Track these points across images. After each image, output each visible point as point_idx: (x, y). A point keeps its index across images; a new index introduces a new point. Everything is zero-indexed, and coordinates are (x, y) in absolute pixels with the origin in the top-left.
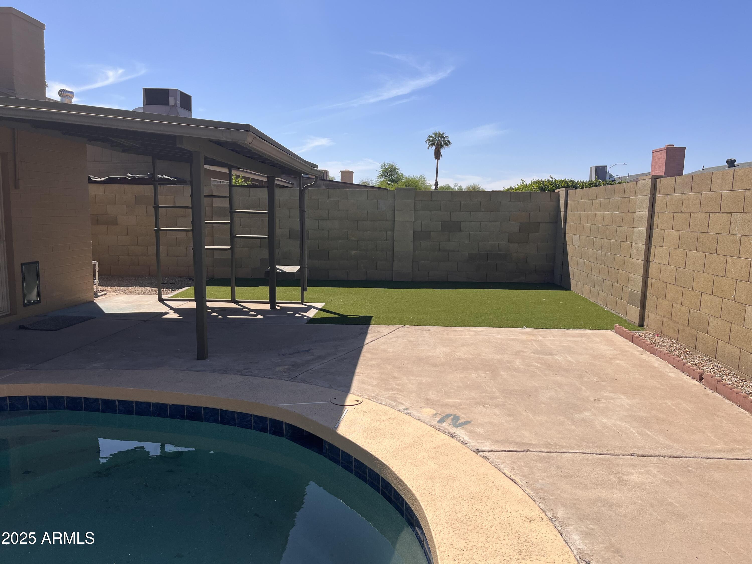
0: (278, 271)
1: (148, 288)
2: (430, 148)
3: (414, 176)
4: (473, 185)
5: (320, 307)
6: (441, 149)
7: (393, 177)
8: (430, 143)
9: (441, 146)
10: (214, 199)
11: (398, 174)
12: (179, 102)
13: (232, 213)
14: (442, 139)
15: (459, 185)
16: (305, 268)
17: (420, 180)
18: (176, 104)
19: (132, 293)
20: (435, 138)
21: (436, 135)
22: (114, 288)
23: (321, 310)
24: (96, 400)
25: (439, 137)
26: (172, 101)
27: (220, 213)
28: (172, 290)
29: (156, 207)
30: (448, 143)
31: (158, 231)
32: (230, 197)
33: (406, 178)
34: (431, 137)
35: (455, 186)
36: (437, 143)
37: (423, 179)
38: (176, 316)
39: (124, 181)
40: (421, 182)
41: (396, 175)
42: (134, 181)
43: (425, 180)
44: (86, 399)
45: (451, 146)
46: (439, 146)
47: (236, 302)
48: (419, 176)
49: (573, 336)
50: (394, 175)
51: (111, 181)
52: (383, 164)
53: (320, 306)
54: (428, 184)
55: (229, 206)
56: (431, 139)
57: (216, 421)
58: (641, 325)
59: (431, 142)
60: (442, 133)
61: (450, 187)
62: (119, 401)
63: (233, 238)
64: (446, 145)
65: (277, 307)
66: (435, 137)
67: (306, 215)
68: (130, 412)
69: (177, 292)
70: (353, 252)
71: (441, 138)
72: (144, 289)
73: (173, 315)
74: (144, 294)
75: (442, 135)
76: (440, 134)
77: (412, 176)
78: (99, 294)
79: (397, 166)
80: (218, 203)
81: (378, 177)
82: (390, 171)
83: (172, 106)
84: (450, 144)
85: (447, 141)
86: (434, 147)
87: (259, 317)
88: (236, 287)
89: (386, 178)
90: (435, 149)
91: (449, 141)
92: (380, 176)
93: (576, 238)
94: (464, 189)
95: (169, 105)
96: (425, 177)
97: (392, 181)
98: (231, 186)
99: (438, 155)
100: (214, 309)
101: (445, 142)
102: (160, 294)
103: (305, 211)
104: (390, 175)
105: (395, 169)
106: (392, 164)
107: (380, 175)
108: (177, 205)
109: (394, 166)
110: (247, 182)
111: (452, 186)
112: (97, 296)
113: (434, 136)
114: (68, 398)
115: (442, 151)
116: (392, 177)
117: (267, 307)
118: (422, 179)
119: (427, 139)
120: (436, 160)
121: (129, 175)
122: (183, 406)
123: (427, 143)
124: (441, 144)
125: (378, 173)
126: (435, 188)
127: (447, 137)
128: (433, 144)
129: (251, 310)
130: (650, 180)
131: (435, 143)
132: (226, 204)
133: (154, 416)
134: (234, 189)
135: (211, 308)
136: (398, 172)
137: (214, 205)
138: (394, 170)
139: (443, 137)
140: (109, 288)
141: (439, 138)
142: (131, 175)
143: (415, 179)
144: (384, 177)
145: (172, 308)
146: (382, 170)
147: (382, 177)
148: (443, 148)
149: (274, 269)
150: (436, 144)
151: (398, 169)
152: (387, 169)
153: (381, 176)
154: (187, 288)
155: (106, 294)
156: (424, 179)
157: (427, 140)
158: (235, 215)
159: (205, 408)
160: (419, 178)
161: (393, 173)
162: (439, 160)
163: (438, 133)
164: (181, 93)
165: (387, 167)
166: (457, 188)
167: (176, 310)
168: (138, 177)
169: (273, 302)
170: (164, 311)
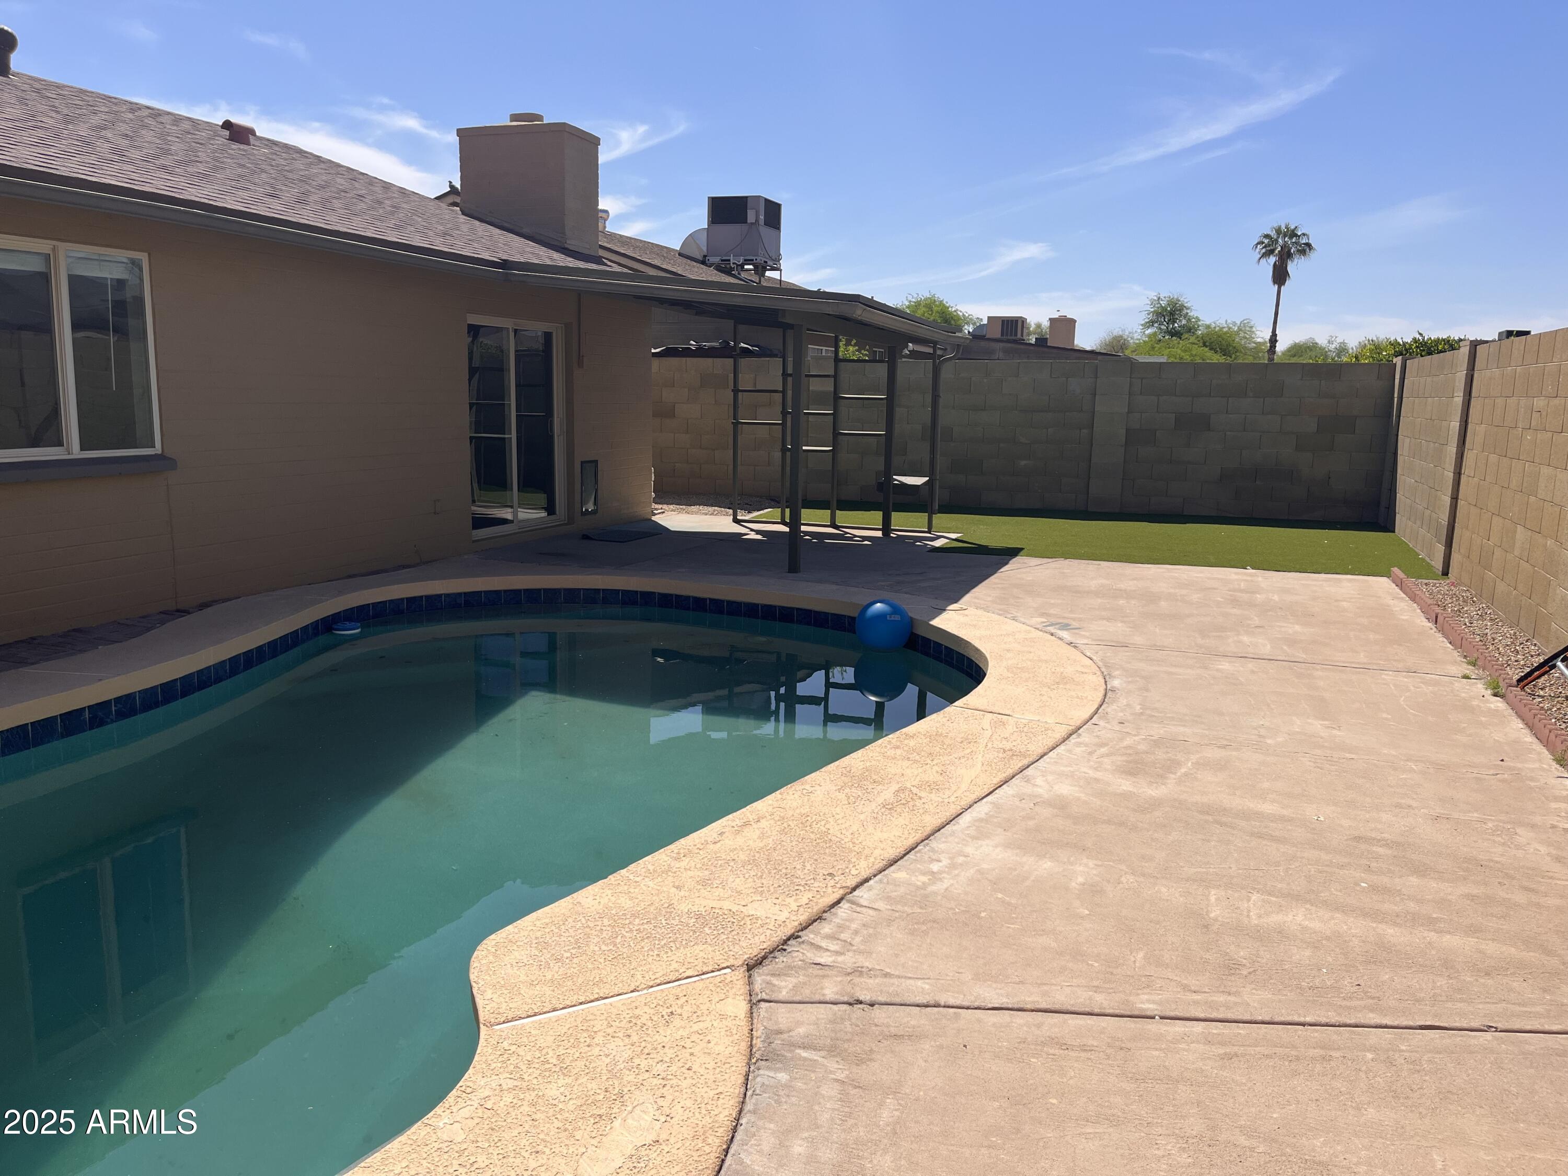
0: (896, 482)
1: (716, 508)
2: (1263, 261)
3: (1226, 321)
4: (1375, 339)
5: (954, 538)
6: (1289, 262)
7: (1176, 325)
8: (1264, 250)
9: (1289, 255)
10: (811, 379)
11: (1189, 319)
12: (762, 217)
13: (837, 398)
14: (1294, 240)
15: (1339, 340)
16: (936, 479)
17: (1241, 330)
18: (757, 220)
19: (696, 513)
20: (1277, 240)
21: (1278, 231)
22: (671, 507)
23: (956, 540)
24: (688, 598)
25: (1285, 236)
26: (751, 217)
27: (820, 400)
28: (749, 512)
29: (736, 391)
30: (1306, 249)
31: (736, 424)
32: (835, 377)
33: (1208, 327)
34: (1267, 236)
35: (1329, 342)
36: (1279, 249)
37: (1248, 329)
38: (759, 537)
39: (687, 353)
40: (1242, 334)
41: (1184, 322)
42: (701, 353)
43: (1254, 329)
44: (677, 596)
45: (1313, 255)
46: (1285, 256)
47: (837, 527)
48: (1238, 323)
49: (1315, 580)
50: (1180, 321)
51: (669, 353)
52: (1156, 298)
53: (954, 536)
54: (1259, 340)
55: (832, 389)
56: (1266, 241)
57: (809, 624)
58: (1445, 573)
59: (1265, 247)
60: (1293, 227)
61: (1316, 343)
62: (710, 599)
63: (836, 434)
64: (1303, 252)
65: (892, 535)
66: (1275, 237)
67: (941, 402)
68: (721, 612)
69: (756, 514)
70: (1023, 463)
71: (1291, 238)
72: (711, 509)
73: (753, 536)
74: (712, 514)
75: (1293, 231)
76: (1288, 229)
77: (1222, 322)
78: (655, 512)
79: (1186, 301)
80: (816, 386)
81: (1142, 325)
82: (1171, 313)
83: (752, 223)
84: (1310, 250)
85: (1304, 244)
86: (1272, 259)
87: (866, 542)
88: (837, 511)
89: (1160, 328)
90: (1275, 263)
91: (1308, 245)
92: (1147, 323)
93: (1408, 440)
94: (1352, 349)
95: (746, 222)
96: (1252, 323)
97: (1174, 334)
98: (837, 360)
99: (1280, 276)
100: (806, 533)
101: (1300, 246)
102: (735, 515)
103: (939, 396)
104: (1169, 320)
105: (1183, 307)
106: (1176, 297)
107: (1148, 320)
108: (758, 388)
109: (1179, 301)
110: (863, 352)
111: (1322, 341)
112: (655, 514)
113: (1273, 234)
114: (659, 594)
115: (1291, 267)
116: (1173, 325)
117: (879, 534)
118: (1246, 328)
119: (1256, 242)
120: (1276, 286)
121: (692, 342)
122: (775, 607)
123: (1258, 250)
124: (1289, 251)
125: (1143, 318)
126: (1271, 349)
127: (1304, 234)
128: (1271, 252)
129: (856, 536)
130: (1468, 348)
131: (1276, 248)
132: (829, 386)
133: (745, 616)
134: (842, 365)
135: (803, 532)
136: (1187, 313)
137: (811, 388)
138: (1181, 310)
139: (1296, 235)
140: (665, 506)
141: (1286, 239)
142: (694, 343)
143: (1230, 328)
144: (1156, 325)
145: (752, 530)
146: (1152, 310)
147: (1153, 325)
148: (1292, 261)
149: (889, 479)
150: (1277, 252)
151: (1187, 309)
152: (1164, 309)
153: (1151, 323)
154: (769, 510)
155: (663, 512)
156: (1251, 327)
157: (1258, 243)
158: (842, 402)
159: (798, 609)
160: (1238, 327)
161: (1176, 316)
162: (1282, 287)
163: (1283, 227)
164: (766, 200)
165: (1163, 303)
166: (1334, 346)
167: (758, 532)
168: (705, 346)
169: (886, 528)
170: (743, 532)
